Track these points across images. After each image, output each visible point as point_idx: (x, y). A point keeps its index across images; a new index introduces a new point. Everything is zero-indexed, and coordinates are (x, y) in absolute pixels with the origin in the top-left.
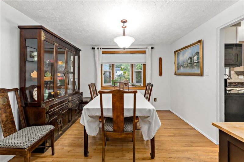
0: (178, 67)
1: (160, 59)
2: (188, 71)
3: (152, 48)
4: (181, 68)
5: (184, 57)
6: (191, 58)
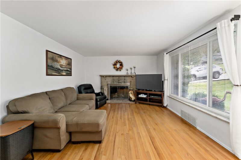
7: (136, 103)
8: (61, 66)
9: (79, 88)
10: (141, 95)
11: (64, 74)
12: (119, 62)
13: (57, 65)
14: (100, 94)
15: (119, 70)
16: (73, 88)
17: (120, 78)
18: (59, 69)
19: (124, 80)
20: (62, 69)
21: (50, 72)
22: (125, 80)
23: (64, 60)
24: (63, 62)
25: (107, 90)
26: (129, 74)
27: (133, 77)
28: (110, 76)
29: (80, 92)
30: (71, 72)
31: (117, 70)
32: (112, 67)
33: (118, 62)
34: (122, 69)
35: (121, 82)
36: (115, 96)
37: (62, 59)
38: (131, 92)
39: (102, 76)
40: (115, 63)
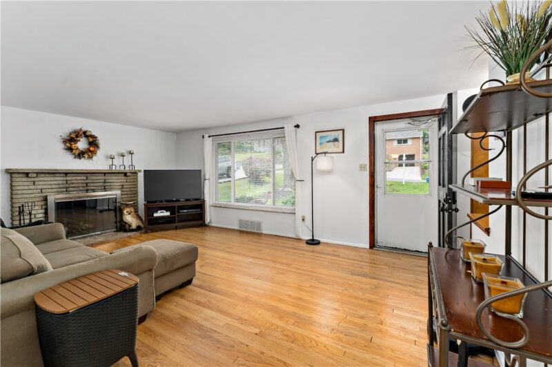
7: (146, 233)
10: (159, 212)
12: (87, 137)
15: (86, 156)
17: (90, 178)
19: (105, 182)
22: (107, 184)
26: (118, 168)
27: (128, 174)
28: (52, 173)
31: (81, 155)
32: (62, 146)
33: (81, 134)
34: (96, 154)
35: (93, 190)
38: (128, 209)
39: (13, 173)
40: (73, 136)
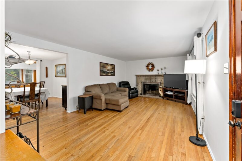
0: (57, 73)
1: (47, 68)
2: (61, 75)
3: (41, 61)
4: (59, 74)
5: (60, 68)
6: (62, 70)
7: (163, 99)
8: (108, 70)
9: (120, 83)
10: (168, 92)
11: (110, 74)
12: (151, 64)
13: (105, 70)
14: (134, 89)
15: (151, 70)
16: (115, 83)
17: (152, 77)
18: (107, 72)
19: (155, 79)
20: (108, 72)
21: (102, 74)
23: (109, 66)
24: (109, 67)
25: (141, 87)
26: (160, 74)
27: (163, 76)
28: (143, 76)
29: (120, 86)
30: (114, 73)
31: (149, 70)
32: (146, 68)
33: (149, 64)
34: (154, 70)
35: (152, 81)
36: (149, 92)
37: (108, 66)
38: (160, 89)
39: (137, 76)
